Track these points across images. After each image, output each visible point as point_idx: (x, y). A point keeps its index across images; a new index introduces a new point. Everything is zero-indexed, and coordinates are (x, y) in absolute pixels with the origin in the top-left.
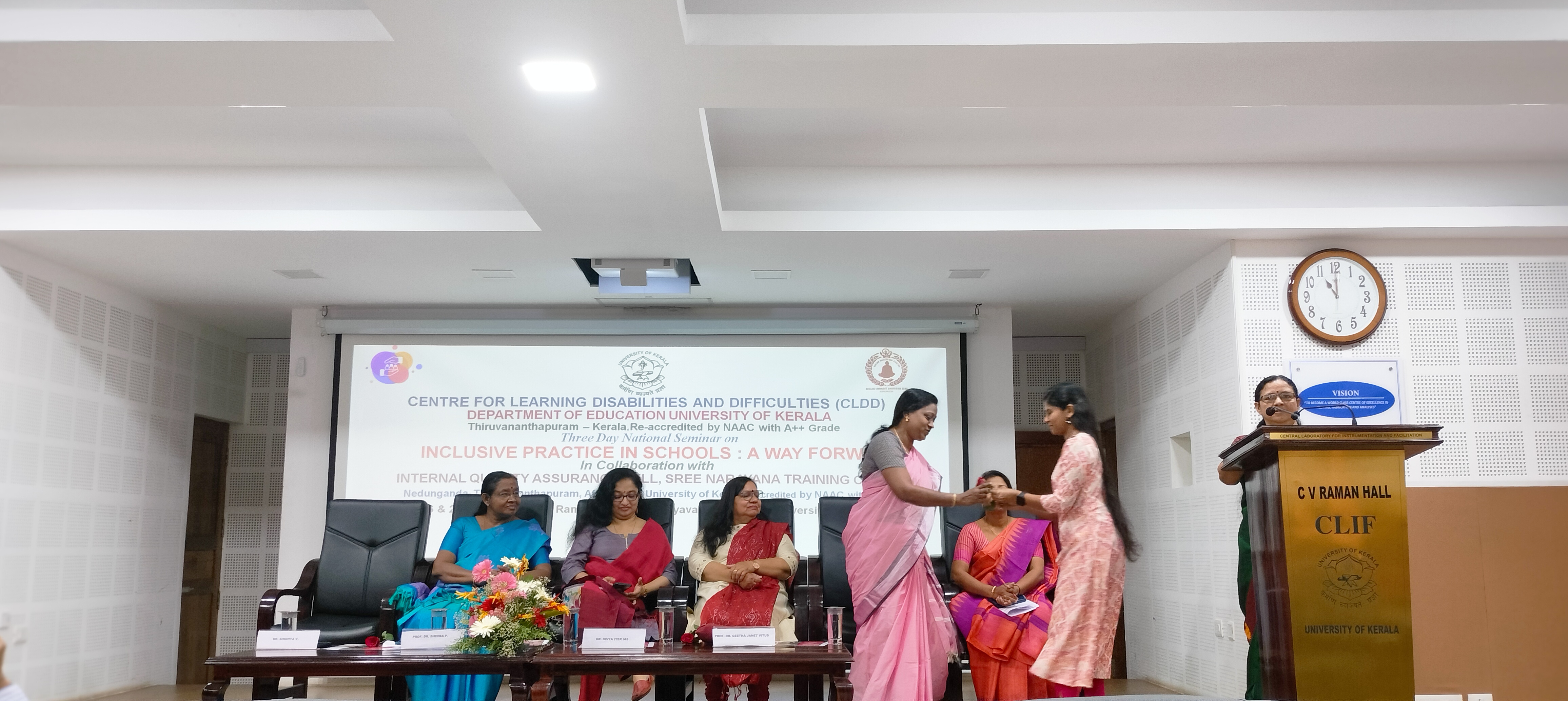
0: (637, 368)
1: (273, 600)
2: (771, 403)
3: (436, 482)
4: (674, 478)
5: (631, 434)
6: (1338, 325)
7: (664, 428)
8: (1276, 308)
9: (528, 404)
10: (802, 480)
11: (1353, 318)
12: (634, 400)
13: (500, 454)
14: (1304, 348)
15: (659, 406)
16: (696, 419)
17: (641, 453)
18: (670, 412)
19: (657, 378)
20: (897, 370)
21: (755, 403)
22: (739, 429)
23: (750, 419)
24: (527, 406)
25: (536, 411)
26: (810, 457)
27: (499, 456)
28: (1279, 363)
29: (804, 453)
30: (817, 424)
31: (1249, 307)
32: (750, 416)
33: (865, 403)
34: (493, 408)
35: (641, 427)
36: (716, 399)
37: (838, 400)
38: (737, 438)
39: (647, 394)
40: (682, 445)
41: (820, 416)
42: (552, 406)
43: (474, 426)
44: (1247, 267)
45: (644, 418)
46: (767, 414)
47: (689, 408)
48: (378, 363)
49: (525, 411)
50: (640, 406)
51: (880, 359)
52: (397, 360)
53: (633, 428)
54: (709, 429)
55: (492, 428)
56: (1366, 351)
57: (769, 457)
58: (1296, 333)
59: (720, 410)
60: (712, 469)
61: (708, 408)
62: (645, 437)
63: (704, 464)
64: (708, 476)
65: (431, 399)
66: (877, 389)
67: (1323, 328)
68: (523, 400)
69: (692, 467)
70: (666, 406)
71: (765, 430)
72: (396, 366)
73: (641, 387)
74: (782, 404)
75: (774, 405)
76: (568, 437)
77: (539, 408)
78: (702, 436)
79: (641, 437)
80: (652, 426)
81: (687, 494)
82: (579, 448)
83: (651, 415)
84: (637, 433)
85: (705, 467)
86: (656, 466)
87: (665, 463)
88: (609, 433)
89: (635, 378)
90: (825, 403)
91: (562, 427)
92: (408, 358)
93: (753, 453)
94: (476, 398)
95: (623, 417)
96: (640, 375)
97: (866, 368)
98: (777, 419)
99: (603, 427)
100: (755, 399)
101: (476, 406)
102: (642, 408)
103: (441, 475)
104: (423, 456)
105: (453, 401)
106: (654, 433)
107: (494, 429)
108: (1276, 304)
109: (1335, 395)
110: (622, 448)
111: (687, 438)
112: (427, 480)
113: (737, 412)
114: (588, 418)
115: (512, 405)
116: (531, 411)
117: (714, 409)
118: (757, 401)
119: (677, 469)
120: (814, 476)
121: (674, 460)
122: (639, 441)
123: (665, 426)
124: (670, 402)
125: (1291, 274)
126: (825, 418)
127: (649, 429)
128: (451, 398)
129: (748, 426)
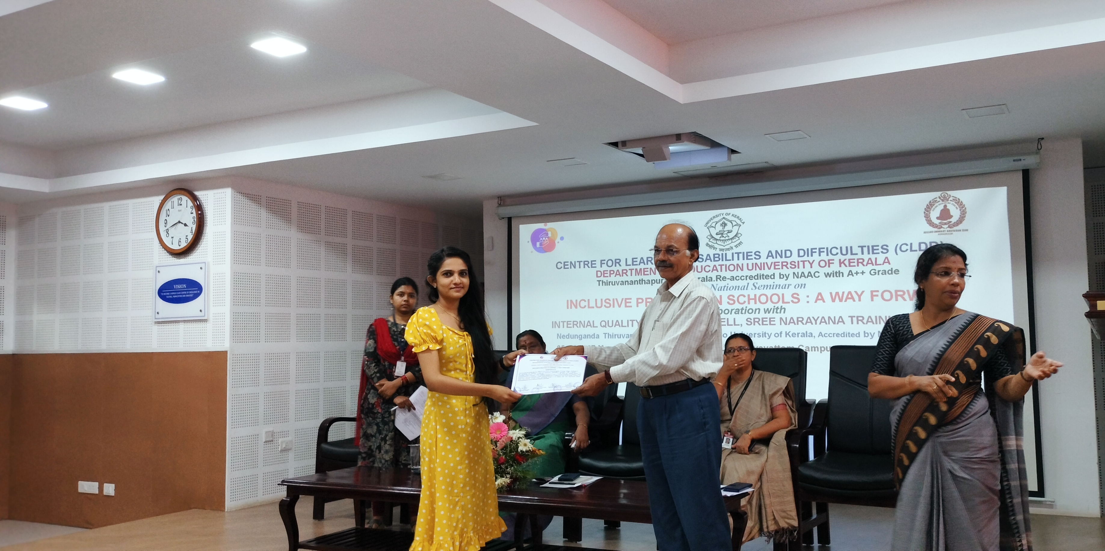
0: (719, 228)
2: (834, 251)
3: (578, 327)
4: (752, 321)
5: (717, 284)
7: (743, 278)
12: (717, 256)
13: (620, 304)
15: (738, 259)
16: (769, 269)
17: (725, 300)
18: (748, 264)
19: (736, 236)
20: (955, 213)
21: (820, 252)
22: (806, 276)
24: (637, 265)
25: (644, 269)
30: (878, 268)
32: (815, 265)
34: (613, 268)
35: (724, 278)
36: (786, 251)
38: (805, 284)
39: (728, 249)
41: (880, 261)
45: (726, 271)
47: (763, 260)
48: (535, 237)
50: (723, 260)
51: (939, 203)
52: (547, 234)
53: (718, 280)
54: (780, 278)
55: (613, 284)
57: (833, 300)
65: (571, 262)
66: (936, 231)
68: (634, 260)
70: (744, 259)
71: (830, 277)
72: (547, 239)
73: (723, 244)
74: (844, 252)
75: (837, 254)
80: (733, 277)
81: (764, 334)
83: (732, 268)
85: (779, 311)
86: (737, 311)
87: (745, 308)
90: (885, 249)
92: (554, 232)
93: (820, 297)
94: (601, 261)
96: (722, 234)
97: (924, 212)
98: (840, 266)
100: (820, 249)
101: (601, 267)
103: (580, 322)
104: (568, 308)
105: (586, 264)
106: (735, 283)
111: (762, 286)
112: (572, 325)
113: (804, 262)
117: (784, 259)
120: (876, 317)
124: (747, 256)
126: (884, 262)
127: (731, 280)
128: (584, 262)
129: (814, 274)
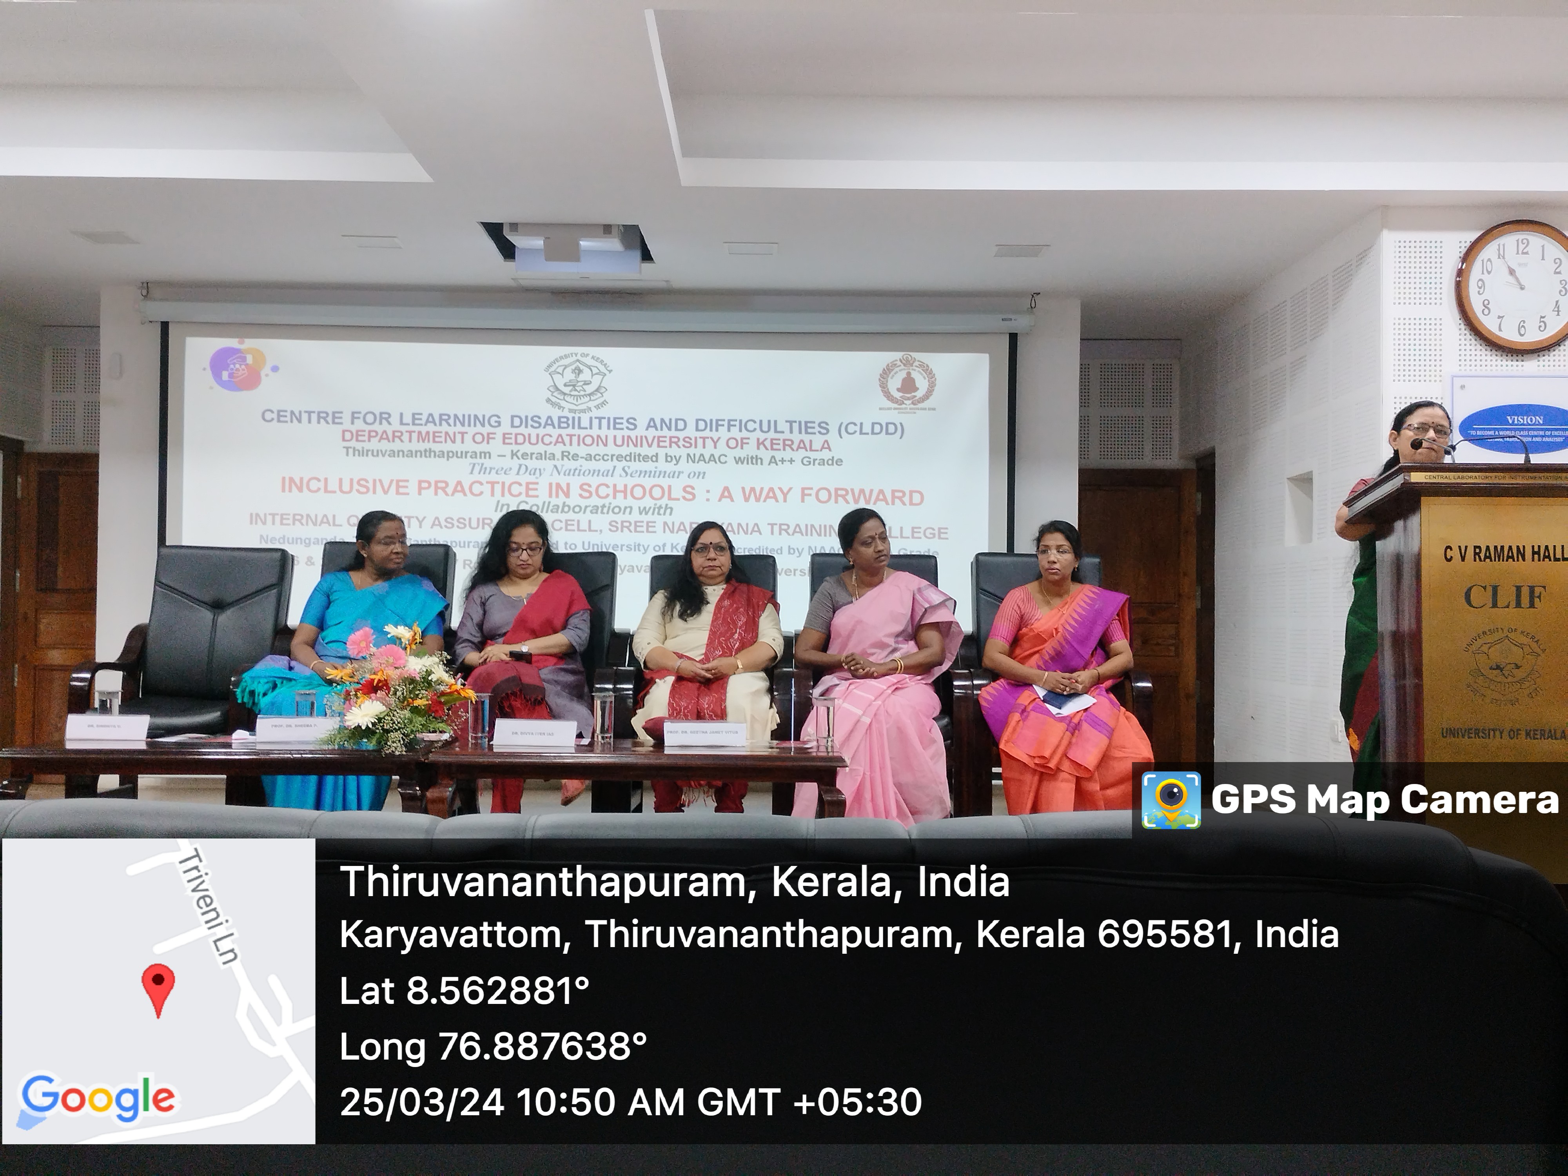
0: (569, 375)
1: (88, 676)
2: (751, 426)
3: (302, 524)
4: (619, 526)
5: (563, 466)
6: (1521, 327)
7: (606, 458)
8: (1438, 301)
9: (423, 422)
10: (791, 531)
11: (1542, 317)
12: (565, 420)
13: (386, 487)
14: (1473, 358)
15: (600, 428)
16: (650, 446)
17: (575, 491)
18: (615, 437)
19: (597, 390)
20: (922, 384)
21: (729, 426)
22: (707, 460)
23: (722, 447)
24: (422, 425)
25: (434, 433)
26: (803, 501)
27: (386, 492)
28: (1438, 378)
29: (795, 495)
30: (813, 455)
31: (1402, 301)
32: (722, 444)
33: (877, 428)
34: (376, 427)
35: (575, 457)
36: (677, 420)
37: (842, 423)
38: (704, 473)
39: (584, 411)
40: (630, 482)
41: (817, 445)
42: (455, 425)
43: (351, 451)
44: (1402, 244)
45: (579, 444)
46: (745, 441)
47: (641, 431)
48: (219, 363)
49: (420, 433)
50: (573, 428)
51: (900, 368)
52: (244, 359)
53: (565, 458)
54: (667, 461)
55: (375, 453)
56: (1557, 363)
57: (747, 499)
58: (1463, 337)
59: (681, 435)
60: (671, 514)
61: (665, 432)
62: (580, 470)
63: (660, 507)
64: (665, 523)
65: (292, 413)
66: (895, 409)
67: (1500, 330)
68: (416, 416)
69: (644, 511)
70: (609, 428)
71: (742, 463)
72: (243, 367)
73: (575, 402)
74: (765, 428)
75: (755, 429)
76: (477, 468)
77: (438, 428)
78: (658, 470)
79: (576, 469)
80: (591, 455)
81: (637, 547)
82: (493, 484)
83: (588, 440)
84: (570, 464)
85: (662, 511)
86: (595, 510)
87: (607, 505)
88: (532, 464)
89: (567, 390)
90: (824, 427)
91: (469, 455)
92: (260, 356)
93: (726, 493)
94: (353, 413)
95: (551, 443)
96: (574, 386)
97: (880, 379)
98: (758, 448)
99: (525, 456)
100: (729, 421)
101: (353, 423)
102: (576, 431)
103: (308, 516)
104: (283, 490)
105: (322, 416)
106: (592, 465)
107: (378, 455)
108: (1438, 296)
109: (1511, 422)
110: (551, 484)
111: (637, 471)
112: (291, 522)
113: (704, 439)
114: (504, 443)
115: (402, 423)
116: (428, 433)
117: (673, 433)
118: (732, 423)
119: (624, 513)
120: (807, 526)
121: (620, 501)
122: (574, 475)
123: (608, 456)
124: (615, 423)
125: (1462, 255)
126: (823, 448)
127: (586, 460)
128: (319, 413)
129: (719, 458)
